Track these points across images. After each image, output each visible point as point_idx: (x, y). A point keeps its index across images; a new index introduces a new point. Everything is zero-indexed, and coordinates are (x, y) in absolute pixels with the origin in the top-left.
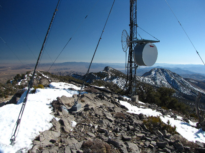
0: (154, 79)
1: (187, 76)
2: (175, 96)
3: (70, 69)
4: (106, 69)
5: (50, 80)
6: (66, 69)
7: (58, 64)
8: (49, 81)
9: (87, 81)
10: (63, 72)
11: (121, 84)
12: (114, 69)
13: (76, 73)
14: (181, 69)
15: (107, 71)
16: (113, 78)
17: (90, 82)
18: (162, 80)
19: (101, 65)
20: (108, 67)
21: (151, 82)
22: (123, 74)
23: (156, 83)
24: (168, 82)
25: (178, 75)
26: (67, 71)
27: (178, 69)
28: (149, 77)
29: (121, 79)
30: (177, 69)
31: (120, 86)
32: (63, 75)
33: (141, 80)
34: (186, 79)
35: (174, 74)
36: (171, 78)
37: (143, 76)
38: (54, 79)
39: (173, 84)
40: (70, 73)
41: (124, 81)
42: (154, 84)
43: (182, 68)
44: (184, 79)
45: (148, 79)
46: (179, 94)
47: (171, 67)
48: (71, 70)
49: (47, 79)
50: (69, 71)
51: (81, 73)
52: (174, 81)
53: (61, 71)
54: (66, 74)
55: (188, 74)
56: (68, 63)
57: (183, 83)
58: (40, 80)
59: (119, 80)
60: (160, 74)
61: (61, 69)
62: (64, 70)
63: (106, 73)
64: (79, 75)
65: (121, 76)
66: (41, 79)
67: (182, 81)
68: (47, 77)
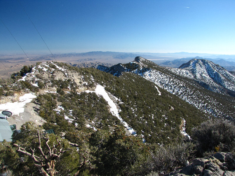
0: (193, 72)
1: (232, 69)
2: (217, 92)
3: (95, 59)
4: (137, 59)
5: (66, 74)
6: (91, 60)
7: (82, 54)
8: (64, 74)
9: (115, 74)
10: (88, 64)
11: (154, 77)
12: (146, 60)
13: (102, 64)
14: (225, 61)
15: (138, 62)
16: (145, 70)
17: (118, 74)
18: (202, 73)
19: (131, 55)
20: (139, 57)
21: (189, 76)
22: (156, 66)
23: (195, 77)
24: (210, 76)
25: (222, 68)
26: (92, 62)
27: (222, 60)
28: (187, 70)
29: (154, 71)
30: (220, 60)
31: (153, 79)
32: (87, 66)
33: (177, 73)
34: (231, 72)
35: (217, 66)
36: (214, 71)
37: (180, 68)
38: (72, 72)
39: (216, 77)
40: (95, 64)
41: (158, 73)
42: (192, 77)
43: (226, 59)
44: (229, 72)
45: (186, 72)
46: (222, 90)
47: (213, 58)
48: (96, 61)
49: (63, 72)
50: (94, 62)
51: (108, 64)
52: (217, 75)
53: (85, 62)
54: (91, 65)
55: (233, 67)
56: (92, 52)
57: (228, 77)
58: (52, 73)
59: (152, 72)
60: (201, 66)
61: (85, 60)
62: (89, 60)
63: (137, 65)
64: (105, 67)
65: (155, 68)
66: (54, 72)
67: (227, 75)
68: (63, 70)
